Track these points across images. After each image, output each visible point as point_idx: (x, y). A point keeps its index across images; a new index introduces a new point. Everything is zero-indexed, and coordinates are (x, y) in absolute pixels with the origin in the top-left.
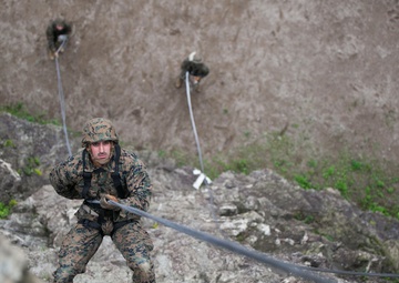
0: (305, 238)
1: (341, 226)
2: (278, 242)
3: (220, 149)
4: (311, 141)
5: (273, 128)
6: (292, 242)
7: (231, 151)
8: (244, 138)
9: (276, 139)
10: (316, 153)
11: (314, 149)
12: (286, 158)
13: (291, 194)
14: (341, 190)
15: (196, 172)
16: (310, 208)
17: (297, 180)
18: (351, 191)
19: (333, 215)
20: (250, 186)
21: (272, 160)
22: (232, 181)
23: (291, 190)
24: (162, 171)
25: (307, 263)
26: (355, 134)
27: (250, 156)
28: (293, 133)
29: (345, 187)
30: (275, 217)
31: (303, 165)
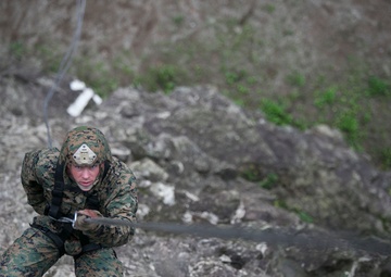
0: (240, 213)
1: (329, 196)
2: (188, 217)
3: (127, 44)
4: (297, 39)
5: (225, 11)
6: (214, 219)
7: (147, 51)
8: (172, 28)
9: (231, 31)
10: (304, 61)
11: (301, 52)
12: (248, 68)
13: (240, 132)
14: (346, 131)
15: (76, 85)
16: (273, 160)
17: (266, 109)
18: (365, 133)
19: (316, 175)
20: (164, 115)
21: (223, 70)
22: (134, 104)
23: (240, 126)
24: (11, 81)
25: (224, 258)
26: (380, 28)
27: (182, 61)
28: (264, 21)
29: (355, 125)
30: (203, 173)
31: (278, 82)
